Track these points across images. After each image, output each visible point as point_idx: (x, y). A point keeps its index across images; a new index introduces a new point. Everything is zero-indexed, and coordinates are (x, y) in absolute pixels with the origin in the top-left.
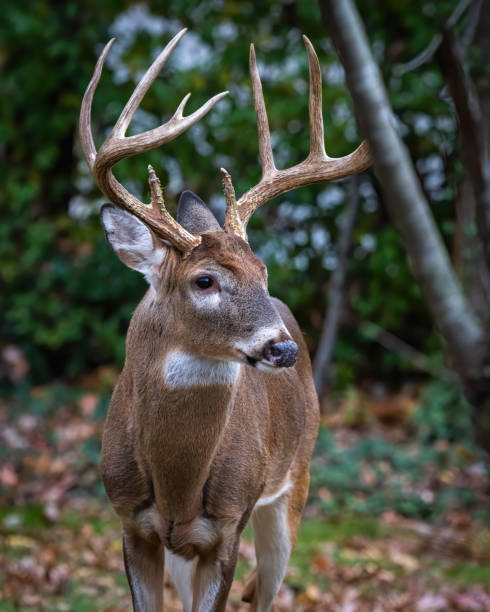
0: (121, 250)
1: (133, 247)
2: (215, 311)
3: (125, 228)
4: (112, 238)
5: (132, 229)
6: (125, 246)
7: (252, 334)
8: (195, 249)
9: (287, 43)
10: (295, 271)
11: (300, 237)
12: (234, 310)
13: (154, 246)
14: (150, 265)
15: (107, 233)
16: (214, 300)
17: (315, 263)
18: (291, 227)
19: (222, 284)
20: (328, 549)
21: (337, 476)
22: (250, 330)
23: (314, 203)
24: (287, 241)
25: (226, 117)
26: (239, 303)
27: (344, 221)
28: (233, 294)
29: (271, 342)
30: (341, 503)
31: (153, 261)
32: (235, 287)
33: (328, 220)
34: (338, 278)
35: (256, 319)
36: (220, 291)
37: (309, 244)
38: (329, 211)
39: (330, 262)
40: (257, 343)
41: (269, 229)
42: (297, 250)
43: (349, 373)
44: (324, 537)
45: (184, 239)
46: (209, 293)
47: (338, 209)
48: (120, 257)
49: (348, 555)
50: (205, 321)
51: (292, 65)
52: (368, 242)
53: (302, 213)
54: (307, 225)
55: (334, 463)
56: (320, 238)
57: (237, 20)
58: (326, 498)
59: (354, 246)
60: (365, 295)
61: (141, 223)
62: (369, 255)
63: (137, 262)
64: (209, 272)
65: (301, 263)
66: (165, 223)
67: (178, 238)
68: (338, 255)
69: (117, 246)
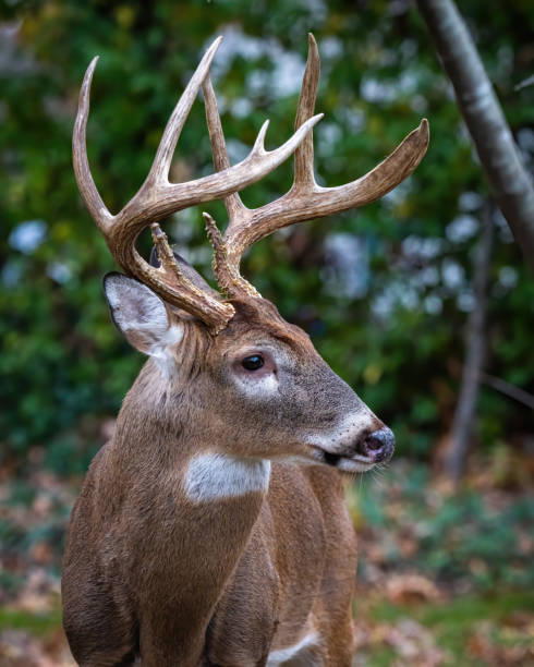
0: (130, 330)
1: (144, 325)
2: (274, 399)
3: (132, 301)
4: (118, 316)
5: (142, 301)
6: (134, 325)
7: (336, 424)
8: (231, 320)
9: (400, 57)
10: (426, 315)
11: (429, 276)
12: (302, 395)
13: (170, 323)
14: (164, 347)
15: (112, 310)
16: (268, 385)
17: (450, 304)
18: (418, 265)
19: (278, 361)
20: (484, 628)
21: (490, 545)
22: (331, 419)
23: (443, 235)
24: (415, 282)
25: (337, 146)
26: (307, 386)
27: (480, 254)
28: (296, 374)
29: (366, 432)
30: (496, 576)
31: (168, 341)
32: (297, 365)
33: (460, 254)
34: (477, 319)
35: (336, 404)
36: (275, 372)
37: (441, 283)
38: (462, 244)
39: (467, 302)
40: (345, 435)
41: (393, 268)
42: (427, 291)
43: (496, 427)
44: (480, 615)
45: (214, 308)
46: (262, 376)
47: (472, 240)
48: (129, 339)
49: (509, 634)
50: (260, 413)
51: (409, 81)
52: (508, 277)
53: (429, 249)
54: (438, 261)
55: (486, 530)
56: (453, 274)
57: (342, 36)
58: (479, 571)
59: (492, 281)
60: (509, 336)
61: (153, 294)
62: (510, 291)
63: (149, 344)
64: (259, 348)
65: (433, 305)
66: (186, 290)
67: (206, 309)
68: (476, 293)
69: (125, 326)
